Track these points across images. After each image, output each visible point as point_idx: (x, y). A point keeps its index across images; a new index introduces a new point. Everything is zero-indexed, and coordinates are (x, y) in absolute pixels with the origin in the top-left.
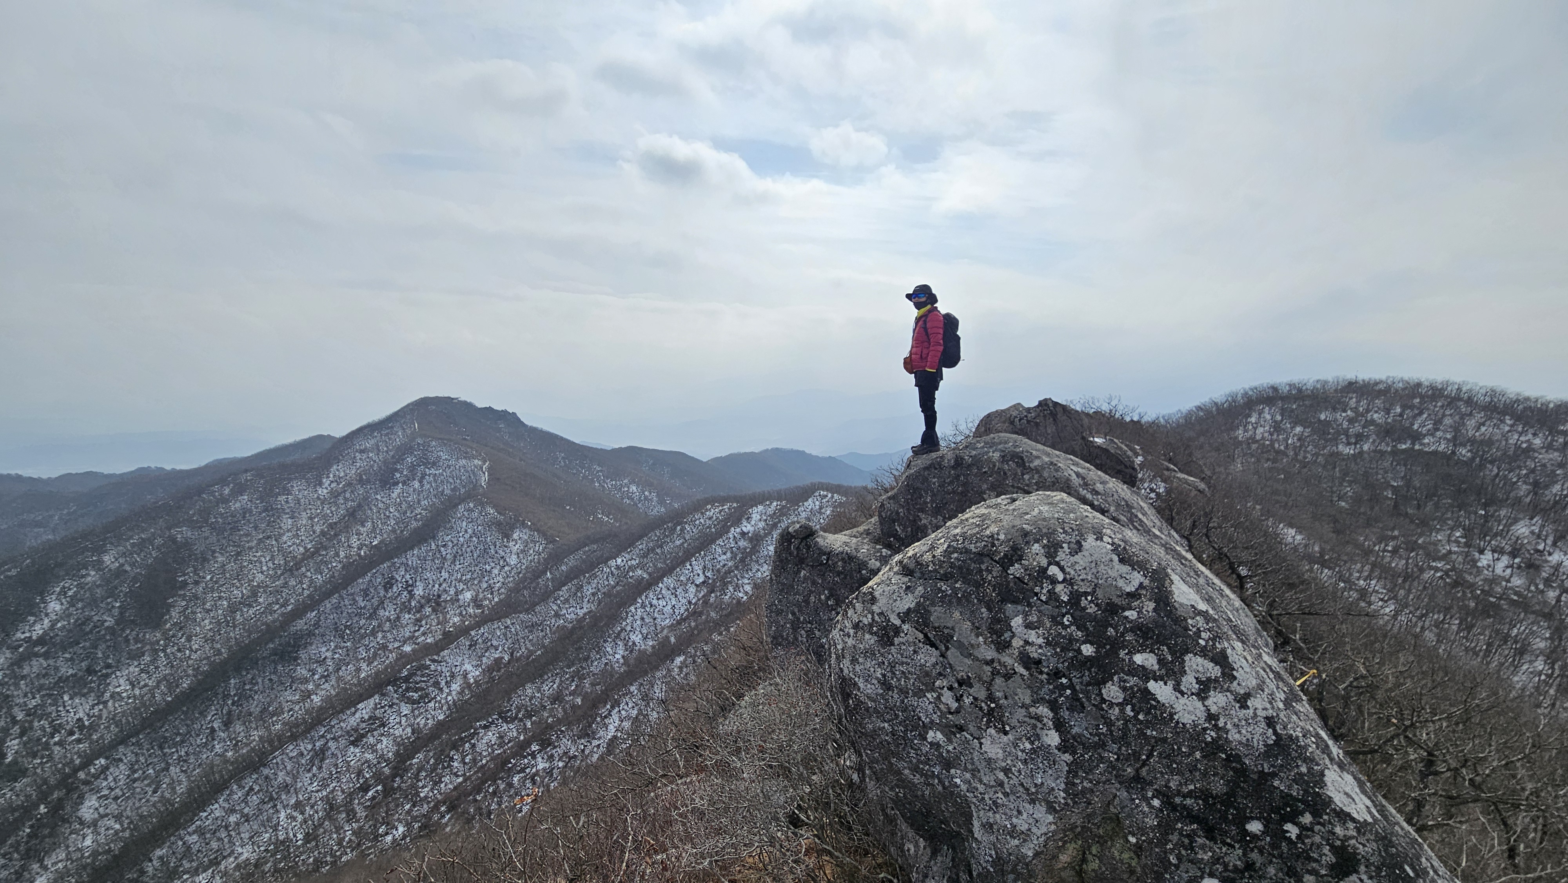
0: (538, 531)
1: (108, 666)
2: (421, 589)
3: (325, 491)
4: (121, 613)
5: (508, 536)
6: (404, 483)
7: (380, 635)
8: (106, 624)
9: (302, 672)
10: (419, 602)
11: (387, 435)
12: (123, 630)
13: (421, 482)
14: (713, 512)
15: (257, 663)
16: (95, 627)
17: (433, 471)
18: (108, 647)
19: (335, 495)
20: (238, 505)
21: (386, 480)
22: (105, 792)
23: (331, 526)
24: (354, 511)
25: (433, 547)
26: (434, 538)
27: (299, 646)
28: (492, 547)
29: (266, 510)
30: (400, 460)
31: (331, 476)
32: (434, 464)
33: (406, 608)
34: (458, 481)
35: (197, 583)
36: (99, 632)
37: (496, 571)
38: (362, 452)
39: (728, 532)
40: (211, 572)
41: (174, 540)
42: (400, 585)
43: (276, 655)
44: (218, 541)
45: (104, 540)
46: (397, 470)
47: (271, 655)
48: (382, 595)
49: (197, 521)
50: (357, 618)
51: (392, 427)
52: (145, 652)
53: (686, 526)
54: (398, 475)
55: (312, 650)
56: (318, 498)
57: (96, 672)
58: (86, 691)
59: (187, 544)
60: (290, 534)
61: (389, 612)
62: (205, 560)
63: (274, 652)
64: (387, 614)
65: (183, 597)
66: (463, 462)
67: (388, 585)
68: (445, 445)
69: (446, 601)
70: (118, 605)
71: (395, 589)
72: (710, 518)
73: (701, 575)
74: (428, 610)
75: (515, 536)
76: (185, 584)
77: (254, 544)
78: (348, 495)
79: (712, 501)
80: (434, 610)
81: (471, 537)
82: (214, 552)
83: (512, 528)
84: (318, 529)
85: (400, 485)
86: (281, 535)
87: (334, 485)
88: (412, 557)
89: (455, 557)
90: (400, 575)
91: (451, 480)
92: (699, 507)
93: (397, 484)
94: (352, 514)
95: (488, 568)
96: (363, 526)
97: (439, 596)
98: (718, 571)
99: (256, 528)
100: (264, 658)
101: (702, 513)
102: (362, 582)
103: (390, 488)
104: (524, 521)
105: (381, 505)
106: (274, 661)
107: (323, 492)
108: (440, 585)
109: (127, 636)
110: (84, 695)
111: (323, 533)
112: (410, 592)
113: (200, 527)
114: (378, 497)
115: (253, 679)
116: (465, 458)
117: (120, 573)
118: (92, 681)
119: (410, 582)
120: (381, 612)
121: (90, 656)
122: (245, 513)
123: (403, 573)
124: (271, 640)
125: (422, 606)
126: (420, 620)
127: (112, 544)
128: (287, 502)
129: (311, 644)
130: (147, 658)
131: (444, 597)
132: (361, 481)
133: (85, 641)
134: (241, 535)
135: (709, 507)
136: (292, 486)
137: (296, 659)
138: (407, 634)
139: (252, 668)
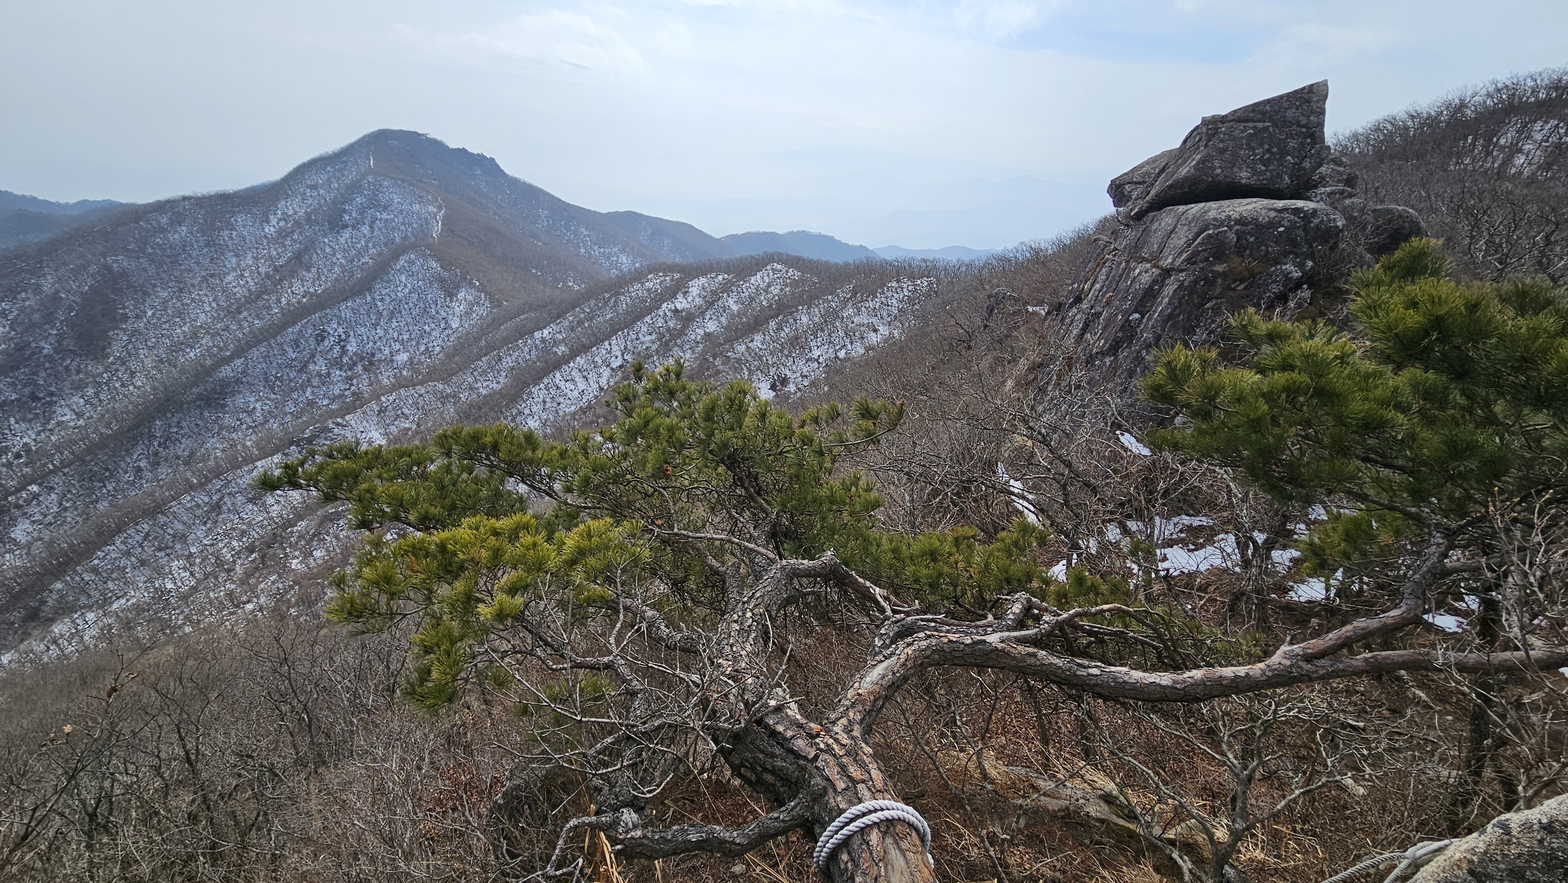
0: (486, 293)
1: (52, 394)
2: (354, 344)
3: (272, 229)
4: (59, 343)
5: (451, 295)
6: (354, 227)
7: (309, 390)
8: (45, 352)
9: (228, 420)
10: (351, 359)
11: (339, 171)
12: (63, 359)
13: (371, 227)
14: (653, 283)
15: (181, 407)
16: (34, 353)
17: (385, 216)
18: (49, 375)
19: (282, 234)
20: (176, 236)
21: (335, 224)
22: (38, 517)
23: (276, 269)
24: (299, 254)
25: (369, 298)
26: (369, 290)
27: (226, 393)
28: (433, 306)
29: (207, 245)
30: (349, 200)
31: (279, 212)
32: (385, 208)
33: (337, 363)
34: (410, 229)
35: (138, 317)
36: (38, 358)
37: (434, 333)
38: (314, 187)
39: (659, 308)
40: (152, 307)
41: (109, 268)
42: (332, 339)
43: (202, 400)
44: (158, 274)
45: (40, 262)
46: (345, 211)
47: (197, 399)
48: (312, 347)
49: (132, 251)
50: (287, 370)
51: (346, 162)
52: (87, 384)
53: (622, 298)
54: (347, 217)
55: (240, 401)
56: (266, 237)
57: (40, 399)
58: (30, 416)
59: (123, 274)
60: (234, 274)
61: (320, 366)
62: (145, 293)
63: (200, 397)
64: (317, 368)
65: (125, 330)
66: (416, 207)
67: (321, 338)
68: (399, 186)
69: (380, 361)
70: (55, 332)
71: (326, 343)
72: (648, 290)
73: (620, 358)
74: (359, 369)
75: (461, 296)
76: (125, 318)
77: (196, 282)
78: (296, 236)
79: (654, 269)
80: (365, 369)
81: (410, 293)
82: (155, 286)
83: (458, 287)
84: (262, 270)
85: (350, 229)
86: (225, 274)
87: (282, 223)
88: (345, 309)
89: (392, 312)
90: (334, 328)
91: (402, 228)
92: (639, 276)
93: (345, 226)
94: (298, 256)
95: (426, 328)
96: (308, 270)
97: (373, 355)
98: (639, 354)
99: (198, 263)
100: (189, 403)
101: (642, 284)
102: (292, 332)
103: (338, 232)
104: (471, 280)
105: (328, 250)
106: (199, 406)
107: (269, 230)
108: (375, 343)
109: (67, 366)
110: (30, 421)
111: (268, 276)
112: (343, 347)
113: (138, 258)
114: (326, 240)
115: (178, 422)
116: (420, 203)
117: (55, 298)
118: (36, 408)
119: (343, 337)
120: (311, 367)
121: (33, 383)
122: (185, 246)
123: (335, 326)
124: (195, 384)
125: (355, 364)
126: (350, 379)
127: (48, 266)
128: (231, 238)
129: (239, 392)
130: (90, 391)
131: (378, 356)
132: (309, 221)
133: (26, 366)
134: (182, 270)
135: (650, 277)
136: (236, 221)
137: (224, 406)
138: (337, 392)
139: (177, 412)
